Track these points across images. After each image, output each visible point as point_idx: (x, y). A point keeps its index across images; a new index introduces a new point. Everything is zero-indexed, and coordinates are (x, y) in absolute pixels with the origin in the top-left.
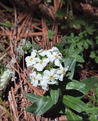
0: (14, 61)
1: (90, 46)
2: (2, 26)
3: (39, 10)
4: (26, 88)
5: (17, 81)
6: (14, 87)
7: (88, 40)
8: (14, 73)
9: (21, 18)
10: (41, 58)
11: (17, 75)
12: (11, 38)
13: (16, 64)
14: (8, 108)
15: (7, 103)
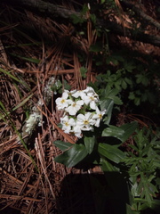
0: (41, 103)
1: (128, 85)
2: (28, 62)
3: (70, 43)
4: (55, 134)
5: (45, 126)
6: (41, 134)
7: (126, 79)
8: (41, 117)
9: (49, 54)
10: (74, 99)
11: (44, 118)
12: (38, 76)
13: (43, 106)
14: (34, 157)
15: (33, 151)
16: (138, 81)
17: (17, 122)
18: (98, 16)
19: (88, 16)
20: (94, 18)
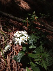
1: (39, 38)
2: (8, 31)
3: (22, 27)
4: (15, 54)
9: (15, 29)
10: (19, 33)
11: (11, 47)
13: (11, 43)
16: (42, 36)
17: (2, 48)
18: (30, 21)
19: (27, 21)
20: (29, 21)
